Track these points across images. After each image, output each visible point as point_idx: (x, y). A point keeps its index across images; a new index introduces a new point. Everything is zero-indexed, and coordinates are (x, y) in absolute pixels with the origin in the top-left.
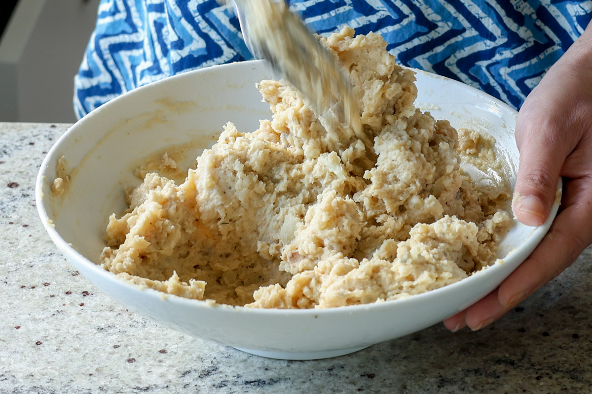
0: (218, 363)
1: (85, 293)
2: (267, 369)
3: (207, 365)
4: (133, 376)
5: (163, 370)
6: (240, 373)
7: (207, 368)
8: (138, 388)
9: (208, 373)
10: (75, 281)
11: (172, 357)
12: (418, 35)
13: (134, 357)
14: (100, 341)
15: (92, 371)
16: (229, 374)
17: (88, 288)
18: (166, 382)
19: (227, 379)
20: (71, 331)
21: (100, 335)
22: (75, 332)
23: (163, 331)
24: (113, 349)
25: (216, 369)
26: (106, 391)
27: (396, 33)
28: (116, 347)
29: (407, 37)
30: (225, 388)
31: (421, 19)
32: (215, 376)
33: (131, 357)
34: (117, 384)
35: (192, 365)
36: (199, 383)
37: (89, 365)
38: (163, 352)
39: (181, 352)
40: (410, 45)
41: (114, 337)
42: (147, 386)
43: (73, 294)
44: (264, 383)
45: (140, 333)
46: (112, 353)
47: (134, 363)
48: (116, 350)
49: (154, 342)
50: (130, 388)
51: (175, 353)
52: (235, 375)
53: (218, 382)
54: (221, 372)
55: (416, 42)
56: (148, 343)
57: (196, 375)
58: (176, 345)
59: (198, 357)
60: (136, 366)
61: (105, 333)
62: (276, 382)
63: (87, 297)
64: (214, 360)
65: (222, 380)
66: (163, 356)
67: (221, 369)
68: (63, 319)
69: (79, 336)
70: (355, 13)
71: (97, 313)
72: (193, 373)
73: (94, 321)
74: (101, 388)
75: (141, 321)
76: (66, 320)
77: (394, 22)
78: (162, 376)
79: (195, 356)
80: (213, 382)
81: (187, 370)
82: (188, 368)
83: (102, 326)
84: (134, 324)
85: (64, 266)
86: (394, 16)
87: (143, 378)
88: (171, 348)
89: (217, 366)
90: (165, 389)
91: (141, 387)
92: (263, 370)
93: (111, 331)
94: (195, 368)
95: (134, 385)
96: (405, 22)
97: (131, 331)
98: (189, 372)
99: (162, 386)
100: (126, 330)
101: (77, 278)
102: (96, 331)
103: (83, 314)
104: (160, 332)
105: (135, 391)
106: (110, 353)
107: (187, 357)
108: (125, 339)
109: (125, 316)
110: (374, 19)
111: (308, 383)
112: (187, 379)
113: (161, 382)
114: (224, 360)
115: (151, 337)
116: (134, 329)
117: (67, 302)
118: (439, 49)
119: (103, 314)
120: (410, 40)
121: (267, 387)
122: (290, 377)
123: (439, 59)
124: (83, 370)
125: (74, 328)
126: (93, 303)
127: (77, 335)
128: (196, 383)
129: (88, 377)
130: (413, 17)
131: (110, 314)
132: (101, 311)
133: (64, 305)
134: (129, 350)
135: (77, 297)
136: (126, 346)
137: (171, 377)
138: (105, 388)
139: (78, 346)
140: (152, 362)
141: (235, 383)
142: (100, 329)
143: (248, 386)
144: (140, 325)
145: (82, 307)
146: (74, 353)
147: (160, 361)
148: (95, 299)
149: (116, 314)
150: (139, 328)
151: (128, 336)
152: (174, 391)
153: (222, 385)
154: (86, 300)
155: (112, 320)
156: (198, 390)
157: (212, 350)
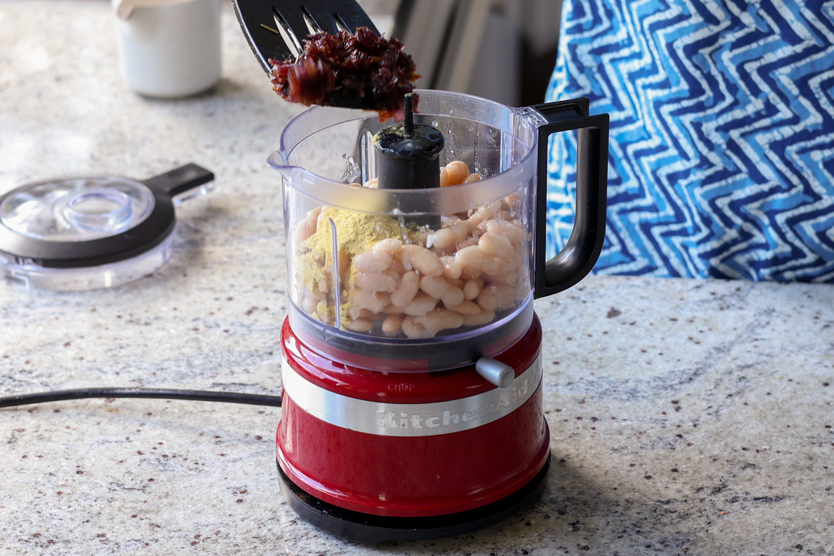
0: (726, 481)
1: (594, 419)
2: (771, 488)
3: (717, 482)
4: (654, 491)
5: (679, 486)
6: (748, 490)
7: (718, 486)
8: (659, 501)
9: (719, 490)
10: (582, 408)
11: (684, 475)
12: (804, 203)
13: (651, 475)
14: (616, 460)
15: (616, 486)
16: (738, 491)
17: (596, 414)
18: (683, 497)
19: (737, 495)
20: (589, 451)
21: (615, 455)
22: (593, 452)
23: (671, 453)
24: (629, 468)
25: (725, 486)
26: (632, 503)
27: (785, 200)
28: (632, 465)
29: (794, 204)
30: (737, 503)
31: (808, 190)
32: (726, 493)
33: (648, 475)
34: (641, 497)
35: (704, 483)
36: (713, 498)
37: (612, 480)
38: (675, 470)
39: (691, 471)
40: (797, 212)
41: (629, 457)
42: (667, 499)
43: (584, 420)
44: (771, 499)
45: (651, 454)
46: (630, 471)
47: (651, 480)
48: (633, 468)
49: (665, 462)
50: (652, 501)
51: (686, 472)
52: (744, 492)
53: (730, 498)
54: (730, 489)
55: (802, 210)
56: (660, 463)
57: (709, 491)
58: (685, 466)
59: (708, 476)
60: (653, 482)
61: (620, 453)
62: (781, 499)
63: (596, 423)
64: (722, 479)
65: (733, 496)
66: (675, 474)
67: (730, 487)
68: (580, 440)
69: (597, 455)
70: (749, 181)
71: (608, 436)
72: (706, 489)
73: (607, 443)
74: (627, 501)
75: (649, 444)
76: (583, 441)
77: (783, 191)
78: (679, 491)
79: (704, 474)
80: (726, 498)
81: (700, 487)
82: (700, 485)
83: (616, 447)
84: (644, 446)
85: (570, 395)
86: (784, 186)
87: (663, 492)
88: (682, 467)
89: (726, 484)
90: (684, 503)
91: (663, 500)
92: (767, 488)
93: (625, 451)
94: (706, 485)
95: (656, 498)
96: (794, 191)
97: (643, 452)
98: (702, 488)
99: (681, 500)
100: (638, 451)
101: (584, 405)
102: (611, 452)
103: (597, 437)
104: (668, 454)
105: (658, 504)
106: (628, 471)
107: (698, 476)
108: (639, 459)
109: (634, 439)
110: (765, 187)
111: (810, 500)
112: (702, 495)
113: (678, 496)
114: (731, 479)
115: (661, 457)
116: (644, 450)
117: (581, 426)
118: (822, 219)
119: (614, 437)
120: (797, 207)
121: (774, 504)
122: (794, 495)
123: (822, 228)
124: (607, 485)
125: (591, 448)
126: (603, 428)
127: (595, 454)
128: (710, 498)
129: (614, 491)
130: (801, 187)
131: (620, 437)
132: (612, 434)
133: (578, 428)
134: (644, 469)
135: (587, 422)
136: (641, 465)
137: (686, 492)
138: (631, 500)
139: (598, 464)
140: (667, 479)
141: (745, 499)
142: (614, 450)
143: (757, 502)
144: (649, 447)
145: (594, 431)
147: (674, 479)
148: (604, 423)
149: (625, 437)
150: (649, 450)
151: (640, 456)
152: (692, 505)
153: (734, 500)
154: (596, 425)
155: (623, 443)
156: (713, 504)
157: (718, 470)
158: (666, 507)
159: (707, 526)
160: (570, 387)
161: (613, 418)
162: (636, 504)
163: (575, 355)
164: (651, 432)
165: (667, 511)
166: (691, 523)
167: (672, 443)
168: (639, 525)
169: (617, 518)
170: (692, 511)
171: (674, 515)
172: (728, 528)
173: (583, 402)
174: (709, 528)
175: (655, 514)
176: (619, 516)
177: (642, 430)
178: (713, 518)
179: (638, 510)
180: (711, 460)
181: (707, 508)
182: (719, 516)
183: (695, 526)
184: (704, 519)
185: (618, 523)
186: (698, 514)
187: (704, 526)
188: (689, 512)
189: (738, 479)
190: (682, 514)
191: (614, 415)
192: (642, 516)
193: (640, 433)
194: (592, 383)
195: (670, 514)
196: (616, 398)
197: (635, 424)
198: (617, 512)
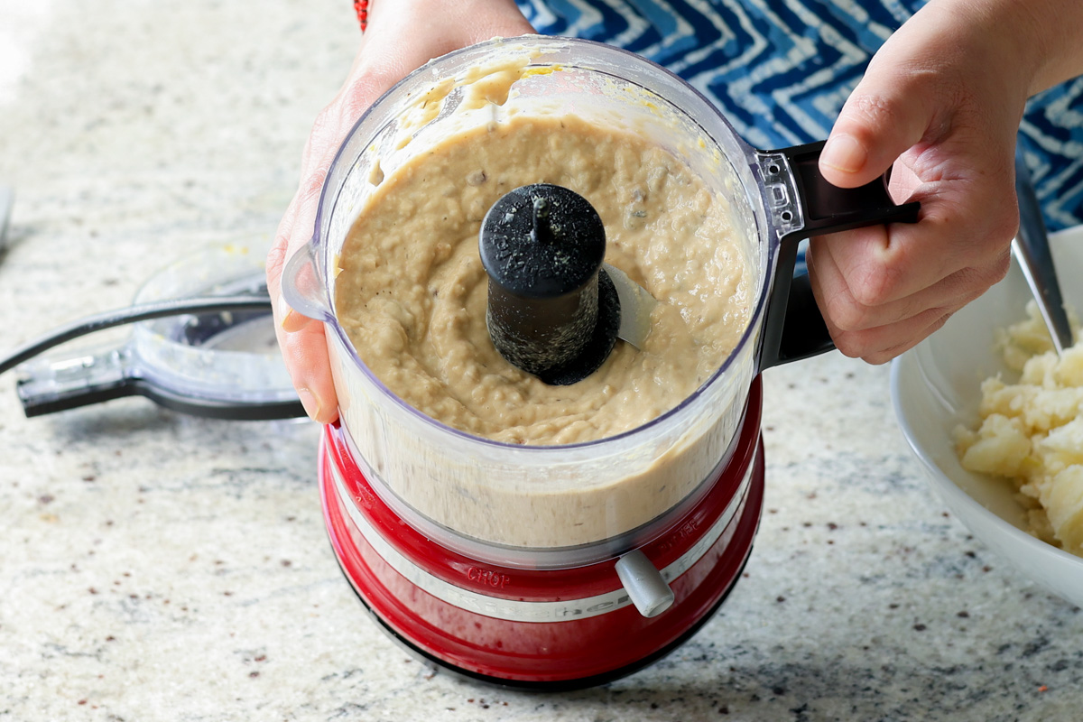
0: (1047, 633)
1: (832, 526)
3: (1032, 636)
4: (928, 651)
5: (969, 642)
7: (1034, 642)
8: (938, 669)
9: (1036, 649)
10: (812, 506)
11: (978, 624)
13: (924, 623)
14: (868, 597)
15: (867, 642)
16: (1067, 651)
17: (834, 518)
18: (977, 661)
19: (1065, 658)
21: (866, 589)
22: (830, 583)
23: (956, 584)
24: (889, 611)
25: (1045, 642)
26: (894, 673)
28: (893, 607)
30: (1064, 671)
32: (1047, 653)
33: (919, 623)
34: (907, 663)
35: (1011, 636)
36: (1026, 662)
37: (861, 633)
38: (963, 615)
39: (989, 617)
41: (887, 592)
42: (951, 666)
43: (815, 528)
45: (925, 587)
46: (890, 616)
47: (925, 632)
48: (895, 612)
49: (947, 600)
50: (926, 668)
51: (982, 618)
52: (1076, 651)
53: (1053, 662)
54: (1053, 647)
56: (939, 602)
57: (1020, 651)
58: (980, 607)
59: (1017, 624)
60: (928, 636)
61: (874, 586)
63: (835, 532)
64: (1041, 630)
65: (1058, 659)
66: (964, 622)
67: (1053, 643)
68: (808, 563)
69: (837, 589)
71: (855, 556)
72: (1014, 648)
73: (853, 567)
74: (885, 669)
75: (921, 568)
76: (813, 565)
78: (970, 651)
79: (1011, 621)
80: (1047, 663)
81: (1004, 643)
82: (1005, 640)
83: (867, 574)
84: (913, 572)
85: (792, 484)
87: (943, 654)
88: (975, 609)
89: (1047, 638)
90: (979, 672)
91: (943, 666)
93: (881, 582)
94: (1014, 640)
95: (932, 664)
97: (910, 583)
98: (1008, 646)
99: (973, 667)
100: (902, 581)
101: (815, 502)
102: (859, 583)
103: (836, 557)
104: (953, 586)
105: (936, 673)
106: (887, 616)
107: (1000, 624)
108: (905, 596)
109: (897, 560)
112: (1008, 657)
113: (969, 660)
114: (1055, 629)
115: (940, 592)
116: (913, 580)
117: (810, 539)
119: (864, 557)
124: (853, 641)
125: (826, 576)
126: (846, 542)
127: (833, 587)
128: (1020, 663)
129: (863, 652)
131: (874, 557)
132: (861, 552)
133: (805, 542)
134: (913, 613)
135: (820, 531)
136: (908, 606)
137: (983, 653)
138: (891, 668)
139: (838, 604)
140: (950, 630)
142: (865, 580)
144: (921, 574)
145: (832, 547)
146: (835, 616)
147: (963, 630)
148: (848, 534)
149: (881, 557)
150: (920, 579)
151: (907, 590)
152: (992, 676)
153: (1060, 666)
154: (834, 535)
155: (878, 568)
156: (1027, 675)
157: (1034, 613)
158: (949, 679)
159: (1016, 712)
160: (793, 470)
161: (863, 524)
162: (900, 675)
163: (800, 414)
164: (924, 548)
165: (950, 686)
166: (990, 707)
167: (959, 567)
168: (904, 711)
169: (869, 700)
170: (991, 685)
171: (962, 694)
172: (1051, 715)
173: (813, 496)
174: (1020, 717)
175: (931, 693)
176: (872, 697)
177: (910, 544)
178: (1026, 697)
179: (904, 685)
180: (1022, 596)
181: (1016, 680)
182: (1035, 695)
183: (997, 713)
184: (1011, 700)
185: (871, 707)
186: (1002, 691)
187: (1010, 711)
188: (986, 688)
189: (1066, 629)
190: (975, 691)
191: (864, 519)
192: (910, 696)
193: (907, 550)
194: (827, 463)
195: (955, 692)
196: (867, 490)
197: (898, 534)
198: (868, 689)
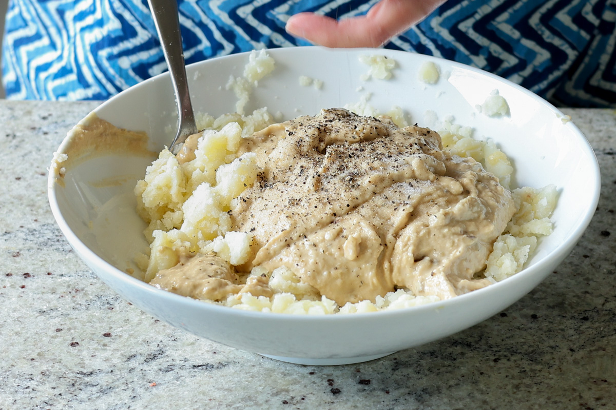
0: (165, 346)
1: (27, 275)
2: (215, 353)
3: (153, 348)
4: (77, 360)
5: (107, 354)
6: (188, 357)
7: (154, 353)
8: (81, 373)
9: (154, 357)
10: (15, 262)
11: (117, 341)
13: (77, 341)
14: (41, 325)
15: (34, 356)
16: (176, 358)
17: (29, 270)
18: (111, 367)
19: (174, 363)
20: (11, 314)
21: (42, 318)
22: (16, 315)
23: (107, 313)
24: (55, 333)
25: (162, 352)
26: (49, 376)
28: (58, 330)
30: (172, 372)
32: (162, 360)
33: (75, 341)
34: (60, 369)
35: (138, 349)
36: (145, 367)
37: (30, 349)
38: (108, 335)
39: (126, 336)
41: (56, 320)
42: (91, 370)
43: (14, 276)
44: (212, 366)
45: (84, 316)
46: (55, 337)
47: (77, 347)
48: (59, 334)
49: (98, 325)
50: (73, 372)
51: (120, 337)
52: (182, 358)
53: (164, 366)
54: (167, 356)
56: (92, 327)
57: (142, 359)
58: (121, 328)
59: (144, 341)
60: (79, 350)
61: (48, 316)
62: (224, 366)
63: (28, 279)
64: (160, 344)
65: (169, 364)
66: (107, 339)
67: (167, 353)
68: (4, 301)
69: (20, 319)
71: (38, 296)
72: (139, 357)
73: (36, 303)
74: (43, 373)
75: (85, 303)
76: (7, 303)
78: (107, 360)
79: (140, 339)
80: (160, 367)
81: (132, 354)
82: (133, 352)
83: (44, 308)
84: (77, 306)
85: (5, 247)
87: (87, 362)
88: (116, 331)
89: (164, 350)
90: (110, 374)
91: (85, 371)
92: (211, 353)
93: (53, 314)
94: (140, 351)
95: (77, 369)
97: (74, 314)
98: (135, 356)
99: (106, 371)
100: (69, 312)
101: (18, 259)
102: (38, 314)
103: (24, 296)
104: (104, 315)
105: (79, 376)
106: (53, 337)
107: (133, 340)
108: (68, 322)
109: (68, 298)
111: (258, 367)
112: (133, 364)
113: (105, 367)
114: (171, 343)
115: (94, 319)
116: (77, 312)
117: (8, 285)
119: (45, 296)
121: (215, 371)
122: (240, 360)
124: (24, 354)
125: (14, 311)
126: (35, 285)
127: (18, 318)
128: (141, 367)
129: (30, 362)
131: (52, 296)
132: (43, 293)
133: (5, 287)
134: (72, 334)
135: (18, 279)
136: (69, 329)
137: (115, 361)
138: (47, 373)
139: (19, 329)
140: (96, 346)
141: (182, 368)
142: (42, 312)
143: (196, 370)
144: (84, 307)
145: (23, 289)
146: (15, 337)
147: (105, 345)
148: (37, 280)
149: (58, 296)
150: (82, 311)
151: (71, 319)
152: (119, 376)
153: (169, 369)
154: (28, 282)
155: (54, 303)
156: (143, 374)
157: (159, 333)
158: (87, 379)
159: (131, 401)
160: (6, 237)
161: (49, 274)
162: (52, 377)
163: (20, 198)
164: (90, 289)
165: (87, 384)
166: (113, 398)
167: (112, 302)
168: (50, 402)
169: (27, 395)
170: (117, 383)
171: (95, 389)
172: (155, 402)
173: (18, 254)
174: (132, 404)
175: (72, 389)
176: (29, 393)
177: (80, 287)
178: (140, 391)
179: (54, 385)
180: (153, 321)
181: (135, 379)
182: (147, 389)
183: (116, 402)
184: (129, 393)
185: (28, 400)
186: (123, 387)
187: (126, 401)
188: (112, 385)
189: (178, 343)
190: (104, 387)
191: (50, 270)
192: (57, 392)
193: (77, 291)
194: (32, 232)
195: (89, 388)
196: (57, 249)
197: (72, 280)
198: (28, 388)
